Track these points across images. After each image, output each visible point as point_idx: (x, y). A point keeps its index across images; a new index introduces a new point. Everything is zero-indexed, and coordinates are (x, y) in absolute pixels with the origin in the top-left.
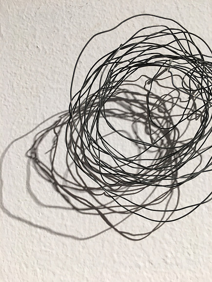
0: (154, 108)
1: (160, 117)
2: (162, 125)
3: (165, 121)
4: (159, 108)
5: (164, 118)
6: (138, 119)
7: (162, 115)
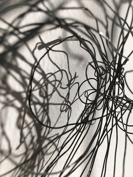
0: (36, 88)
1: (39, 103)
2: (38, 114)
3: (42, 109)
4: (42, 89)
5: (42, 105)
6: (11, 101)
7: (41, 100)
